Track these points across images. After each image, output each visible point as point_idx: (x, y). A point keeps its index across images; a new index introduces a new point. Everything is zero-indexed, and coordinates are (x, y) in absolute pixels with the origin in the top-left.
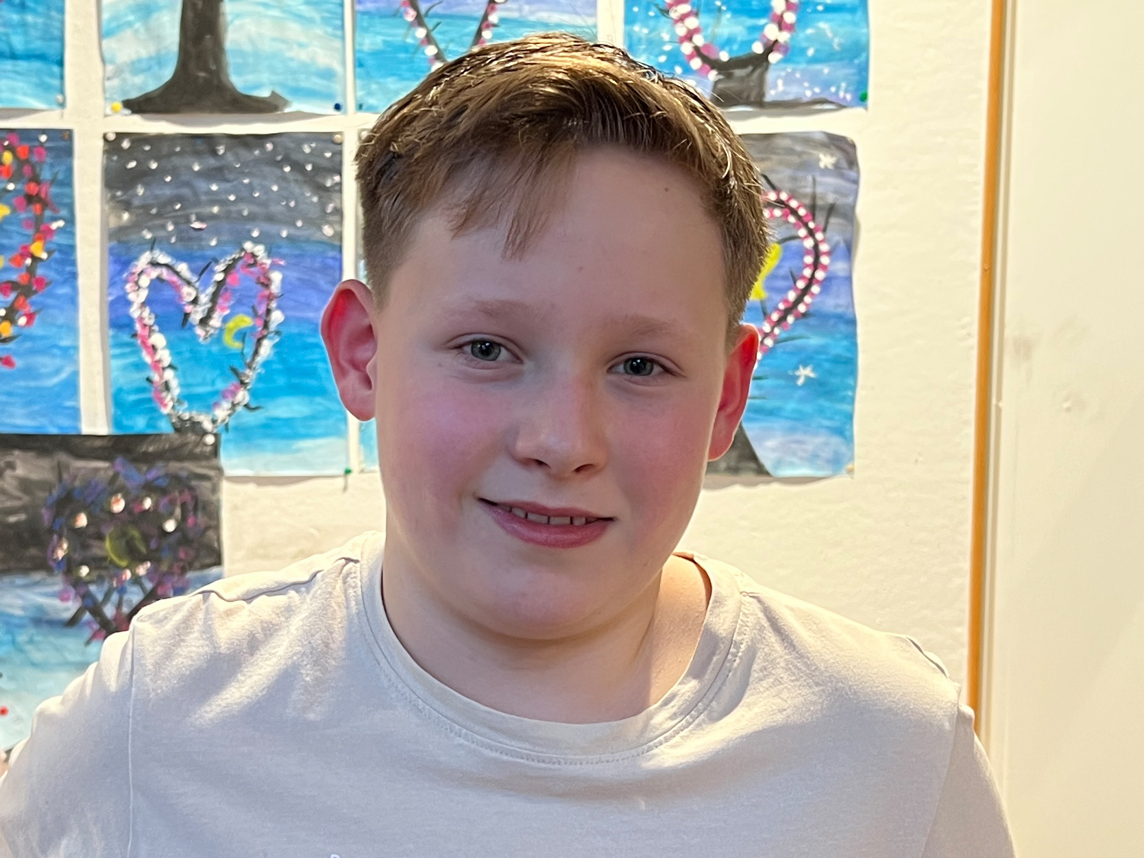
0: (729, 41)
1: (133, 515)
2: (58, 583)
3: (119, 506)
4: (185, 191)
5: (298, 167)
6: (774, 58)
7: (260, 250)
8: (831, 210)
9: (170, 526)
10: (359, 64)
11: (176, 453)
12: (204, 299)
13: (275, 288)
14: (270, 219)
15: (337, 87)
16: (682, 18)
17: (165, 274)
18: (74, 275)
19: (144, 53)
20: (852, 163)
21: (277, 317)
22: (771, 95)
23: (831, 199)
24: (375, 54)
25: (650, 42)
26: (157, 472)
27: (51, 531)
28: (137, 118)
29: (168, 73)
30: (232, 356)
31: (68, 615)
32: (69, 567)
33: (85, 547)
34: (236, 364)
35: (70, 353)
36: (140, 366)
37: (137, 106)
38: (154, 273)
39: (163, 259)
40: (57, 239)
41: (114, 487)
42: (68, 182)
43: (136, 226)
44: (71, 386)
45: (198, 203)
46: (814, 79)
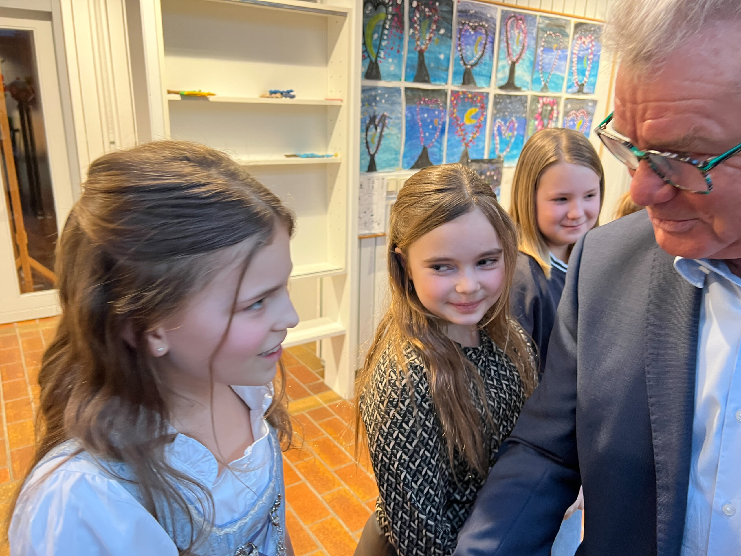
0: (581, 81)
1: (491, 176)
4: (505, 106)
6: (585, 84)
10: (532, 81)
11: (497, 162)
12: (505, 129)
13: (516, 127)
14: (517, 112)
15: (529, 86)
16: (575, 76)
17: (500, 124)
18: (486, 124)
19: (503, 76)
22: (584, 91)
23: (590, 112)
24: (535, 79)
25: (570, 80)
26: (494, 166)
28: (500, 91)
29: (506, 81)
34: (508, 143)
35: (484, 141)
37: (501, 88)
39: (500, 121)
40: (484, 116)
41: (488, 170)
43: (497, 113)
44: (483, 148)
45: (507, 109)
46: (589, 88)
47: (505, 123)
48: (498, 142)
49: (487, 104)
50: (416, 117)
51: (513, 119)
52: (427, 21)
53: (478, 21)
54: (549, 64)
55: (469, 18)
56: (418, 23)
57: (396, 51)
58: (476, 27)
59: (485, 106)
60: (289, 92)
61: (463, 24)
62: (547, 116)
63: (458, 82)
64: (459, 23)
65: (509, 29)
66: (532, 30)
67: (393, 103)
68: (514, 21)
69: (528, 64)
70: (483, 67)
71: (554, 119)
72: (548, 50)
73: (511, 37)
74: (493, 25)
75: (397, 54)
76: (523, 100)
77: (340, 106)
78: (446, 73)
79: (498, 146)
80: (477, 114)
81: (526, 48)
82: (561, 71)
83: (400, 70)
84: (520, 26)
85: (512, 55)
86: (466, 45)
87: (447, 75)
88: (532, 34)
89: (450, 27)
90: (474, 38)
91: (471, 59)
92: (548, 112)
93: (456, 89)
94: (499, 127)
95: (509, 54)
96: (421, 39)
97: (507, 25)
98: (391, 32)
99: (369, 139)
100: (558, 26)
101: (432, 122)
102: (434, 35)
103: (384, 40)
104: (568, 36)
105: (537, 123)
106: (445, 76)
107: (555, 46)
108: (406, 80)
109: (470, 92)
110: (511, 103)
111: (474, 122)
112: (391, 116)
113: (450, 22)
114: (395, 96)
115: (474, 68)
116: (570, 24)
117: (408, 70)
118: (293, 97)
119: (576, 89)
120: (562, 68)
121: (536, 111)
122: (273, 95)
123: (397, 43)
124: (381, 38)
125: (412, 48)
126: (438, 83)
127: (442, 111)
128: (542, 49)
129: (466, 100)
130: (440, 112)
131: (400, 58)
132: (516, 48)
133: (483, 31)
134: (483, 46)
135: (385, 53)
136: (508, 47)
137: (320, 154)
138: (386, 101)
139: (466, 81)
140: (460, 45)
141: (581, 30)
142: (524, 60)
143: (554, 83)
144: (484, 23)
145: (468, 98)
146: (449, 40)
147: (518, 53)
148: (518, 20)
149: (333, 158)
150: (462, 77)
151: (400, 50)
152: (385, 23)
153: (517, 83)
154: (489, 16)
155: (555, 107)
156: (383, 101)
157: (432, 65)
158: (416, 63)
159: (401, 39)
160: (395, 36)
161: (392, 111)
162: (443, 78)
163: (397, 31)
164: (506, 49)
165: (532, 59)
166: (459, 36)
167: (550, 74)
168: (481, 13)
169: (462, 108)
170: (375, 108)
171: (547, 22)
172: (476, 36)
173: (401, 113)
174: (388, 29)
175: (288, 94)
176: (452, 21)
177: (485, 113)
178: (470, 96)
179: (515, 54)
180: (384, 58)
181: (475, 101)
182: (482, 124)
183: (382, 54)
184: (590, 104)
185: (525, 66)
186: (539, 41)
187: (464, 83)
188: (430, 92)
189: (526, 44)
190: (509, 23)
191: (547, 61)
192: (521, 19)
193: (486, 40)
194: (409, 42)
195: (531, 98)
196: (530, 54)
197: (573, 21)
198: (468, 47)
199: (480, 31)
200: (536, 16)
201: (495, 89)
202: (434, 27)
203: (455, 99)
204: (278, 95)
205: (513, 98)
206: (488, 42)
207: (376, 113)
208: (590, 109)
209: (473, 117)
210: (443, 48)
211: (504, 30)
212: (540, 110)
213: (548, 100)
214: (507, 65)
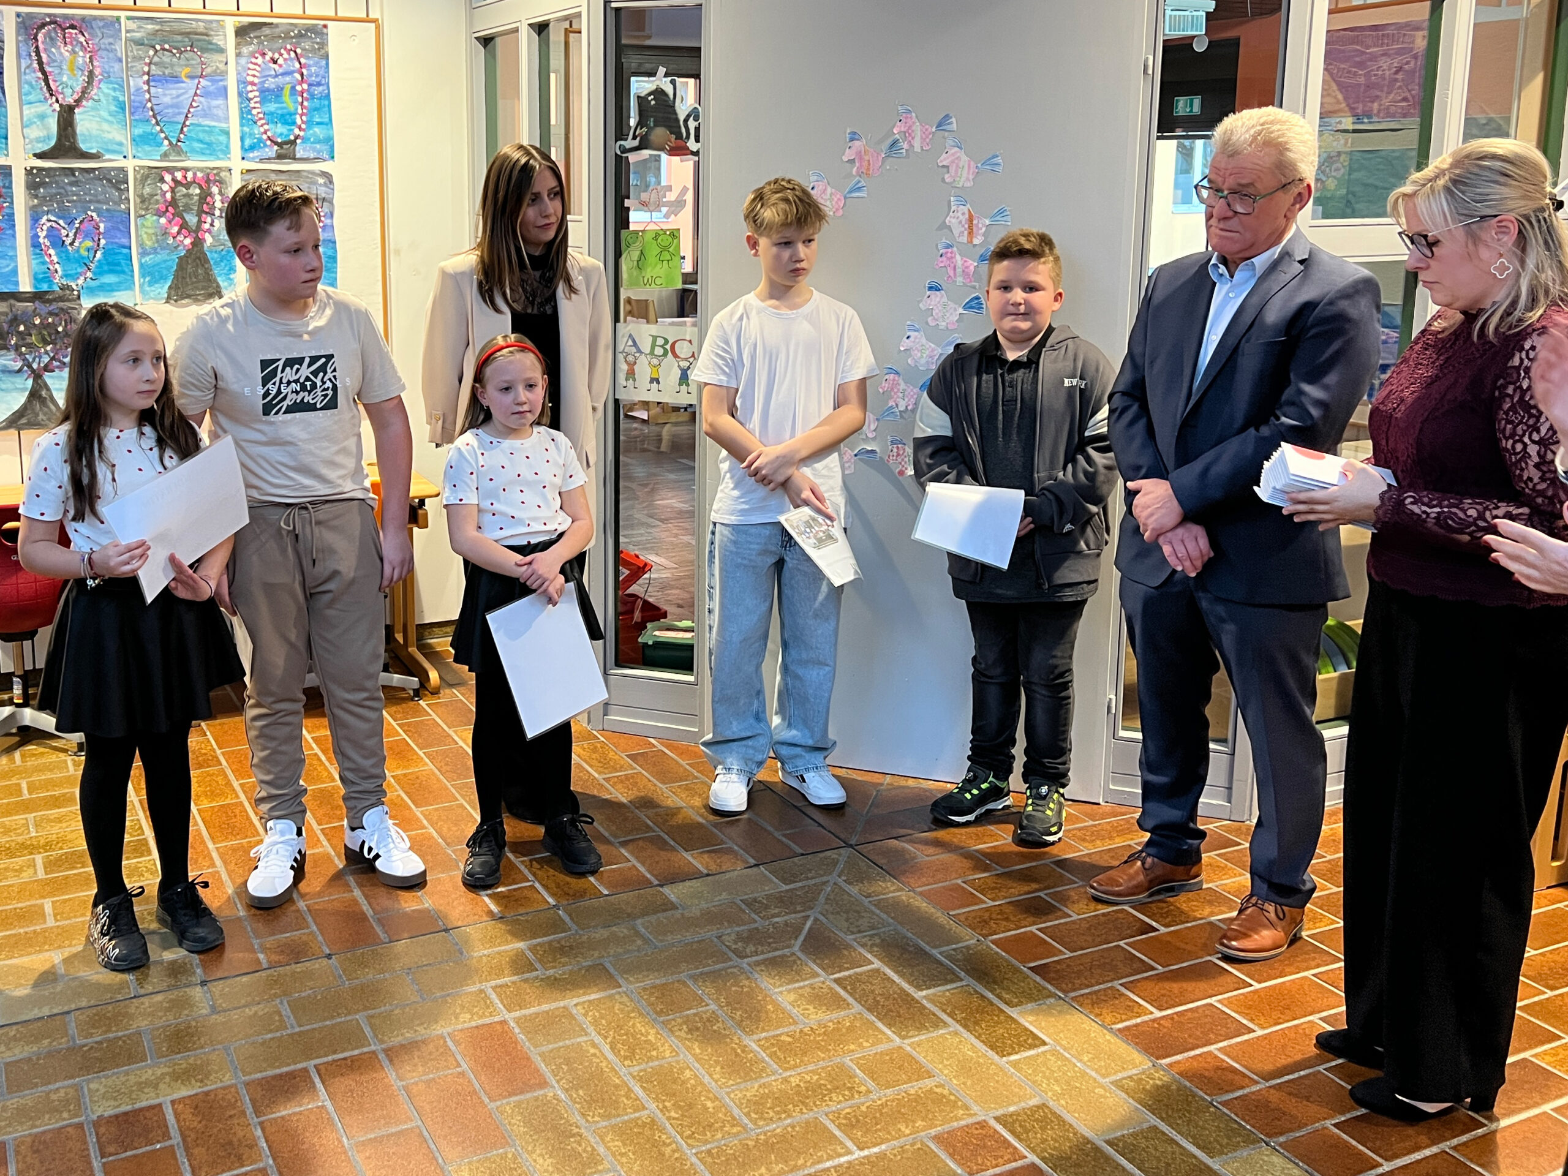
0: (281, 134)
1: (44, 326)
2: (12, 354)
3: (37, 322)
4: (62, 191)
5: (109, 181)
6: (298, 141)
7: (94, 215)
8: (324, 199)
9: (60, 329)
10: (133, 140)
11: (61, 299)
12: (71, 235)
13: (102, 229)
14: (98, 202)
15: (124, 149)
16: (262, 125)
17: (54, 225)
18: (14, 226)
19: (41, 134)
20: (331, 182)
21: (103, 242)
22: (298, 156)
23: (323, 195)
24: (140, 136)
25: (250, 134)
26: (53, 307)
27: (8, 333)
28: (39, 161)
29: (53, 143)
30: (83, 258)
31: (17, 368)
32: (17, 348)
33: (24, 339)
34: (86, 261)
35: (14, 258)
36: (44, 263)
37: (40, 156)
38: (49, 224)
39: (53, 218)
40: (7, 211)
41: (35, 313)
42: (10, 187)
43: (40, 205)
44: (15, 272)
45: (68, 195)
46: (314, 150)
47: (69, 222)
48: (55, 259)
54: (177, 106)
62: (194, 207)
65: (41, 46)
66: (111, 45)
68: (54, 31)
69: (112, 108)
72: (163, 79)
73: (53, 61)
76: (117, 180)
79: (58, 267)
81: (98, 78)
82: (216, 118)
84: (75, 39)
85: (60, 93)
88: (113, 51)
92: (194, 198)
94: (53, 230)
95: (52, 93)
97: (36, 39)
100: (187, 33)
104: (221, 51)
105: (163, 220)
107: (187, 71)
110: (72, 184)
116: (223, 27)
119: (271, 151)
120: (219, 112)
121: (158, 197)
128: (145, 77)
132: (70, 79)
136: (46, 79)
141: (256, 37)
142: (97, 101)
147: (78, 89)
148: (63, 28)
153: (83, 147)
155: (215, 190)
165: (122, 98)
167: (184, 125)
171: (150, 27)
179: (68, 91)
184: (320, 180)
185: (105, 114)
186: (134, 65)
189: (98, 71)
190: (40, 36)
191: (167, 100)
192: (73, 27)
195: (137, 172)
196: (114, 89)
197: (230, 25)
200: (118, 19)
201: (25, 159)
205: (79, 174)
211: (29, 49)
212: (168, 196)
213: (190, 175)
214: (49, 111)
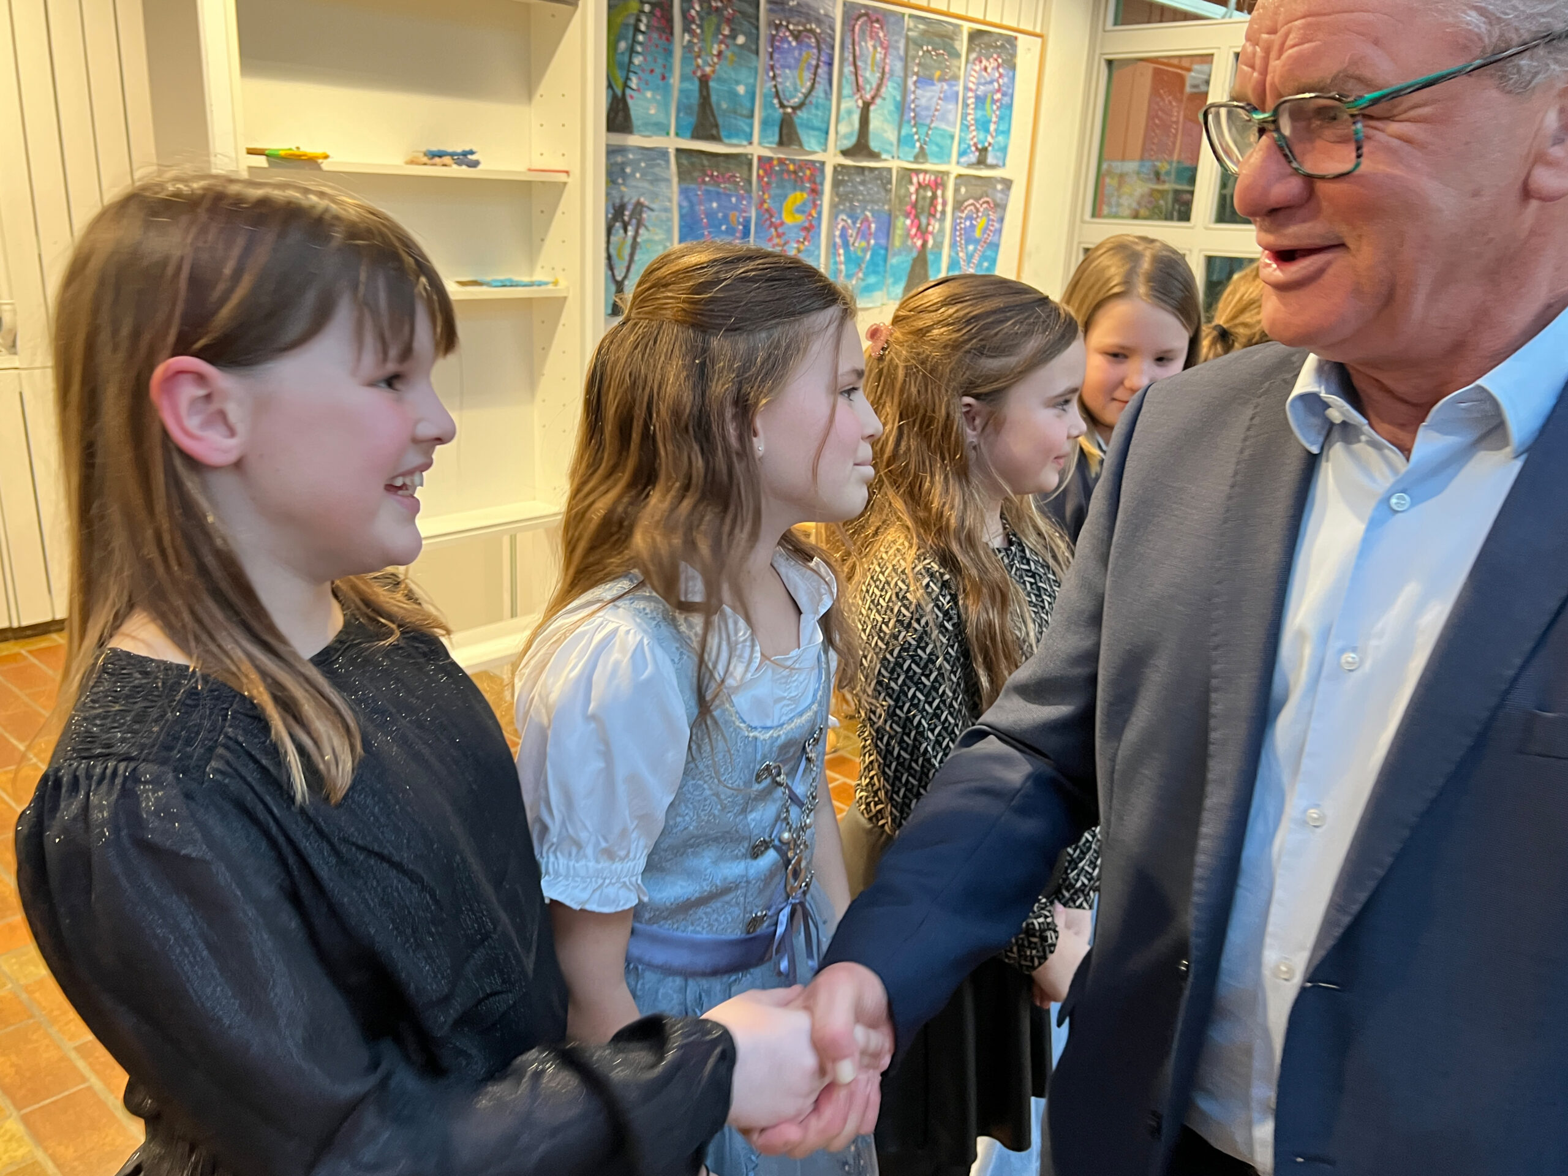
4: (854, 189)
5: (881, 181)
12: (854, 234)
14: (874, 202)
17: (845, 224)
18: (821, 224)
19: (848, 131)
21: (872, 242)
23: (999, 201)
28: (844, 158)
29: (854, 140)
30: (859, 258)
34: (860, 261)
37: (845, 153)
38: (842, 223)
39: (845, 217)
40: (818, 208)
43: (838, 203)
45: (856, 195)
47: (854, 223)
48: (842, 258)
49: (822, 184)
50: (697, 208)
51: (868, 214)
52: (714, 19)
53: (803, 20)
54: (927, 108)
55: (787, 14)
56: (698, 22)
57: (660, 77)
58: (800, 32)
59: (819, 187)
60: (465, 154)
61: (777, 27)
62: (926, 209)
63: (771, 139)
64: (771, 24)
65: (857, 39)
66: (897, 41)
67: (656, 180)
68: (865, 23)
69: (892, 108)
70: (814, 111)
71: (938, 215)
72: (925, 80)
73: (862, 54)
74: (829, 31)
75: (661, 83)
76: (882, 177)
77: (565, 184)
78: (748, 121)
79: (843, 267)
80: (804, 204)
81: (887, 76)
82: (948, 123)
83: (668, 114)
84: (877, 33)
85: (864, 89)
86: (783, 67)
87: (751, 126)
88: (897, 49)
89: (754, 31)
90: (796, 53)
91: (794, 97)
92: (928, 201)
93: (768, 153)
94: (844, 229)
95: (859, 88)
96: (703, 53)
97: (853, 30)
98: (650, 39)
99: (612, 251)
100: (942, 36)
101: (726, 217)
102: (727, 46)
103: (638, 53)
104: (959, 56)
105: (908, 222)
106: (747, 129)
107: (938, 74)
108: (677, 135)
109: (793, 161)
110: (863, 183)
111: (800, 218)
112: (653, 206)
113: (753, 21)
114: (659, 165)
115: (799, 113)
116: (961, 32)
117: (682, 115)
118: (475, 164)
119: (973, 157)
120: (951, 117)
121: (907, 199)
122: (437, 160)
123: (660, 61)
124: (632, 51)
125: (689, 70)
126: (735, 141)
127: (743, 198)
128: (915, 78)
129: (786, 176)
130: (740, 198)
131: (666, 90)
132: (870, 76)
133: (813, 40)
134: (813, 71)
135: (640, 79)
136: (856, 75)
137: (526, 279)
138: (642, 175)
139: (785, 139)
140: (772, 68)
141: (979, 45)
142: (884, 99)
143: (937, 145)
144: (814, 26)
145: (788, 171)
146: (753, 56)
147: (874, 85)
148: (872, 22)
149: (550, 287)
150: (777, 130)
151: (667, 75)
152: (639, 20)
153: (874, 145)
154: (822, 12)
155: (939, 192)
156: (638, 175)
157: (724, 106)
158: (695, 99)
159: (669, 52)
160: (657, 46)
161: (655, 196)
162: (744, 132)
163: (661, 37)
164: (853, 77)
165: (898, 98)
166: (770, 50)
167: (930, 128)
168: (809, 6)
169: (778, 191)
170: (623, 188)
171: (921, 27)
172: (801, 50)
173: (670, 200)
174: (643, 33)
175: (464, 158)
176: (758, 19)
177: (819, 202)
178: (791, 167)
179: (868, 87)
180: (638, 90)
181: (801, 178)
182: (814, 223)
183: (634, 82)
184: (999, 187)
185: (886, 112)
186: (910, 64)
187: (781, 143)
188: (721, 159)
189: (887, 69)
190: (857, 28)
191: (923, 102)
192: (877, 21)
193: (818, 59)
194: (684, 59)
195: (898, 172)
196: (894, 88)
197: (967, 27)
198: (787, 71)
199: (807, 40)
200: (903, 15)
201: (835, 155)
202: (727, 32)
203: (766, 172)
204: (447, 160)
205: (867, 173)
206: (821, 64)
207: (626, 200)
208: (999, 196)
209: (800, 211)
210: (744, 74)
211: (848, 41)
212: (914, 197)
213: (927, 177)
214: (855, 108)
